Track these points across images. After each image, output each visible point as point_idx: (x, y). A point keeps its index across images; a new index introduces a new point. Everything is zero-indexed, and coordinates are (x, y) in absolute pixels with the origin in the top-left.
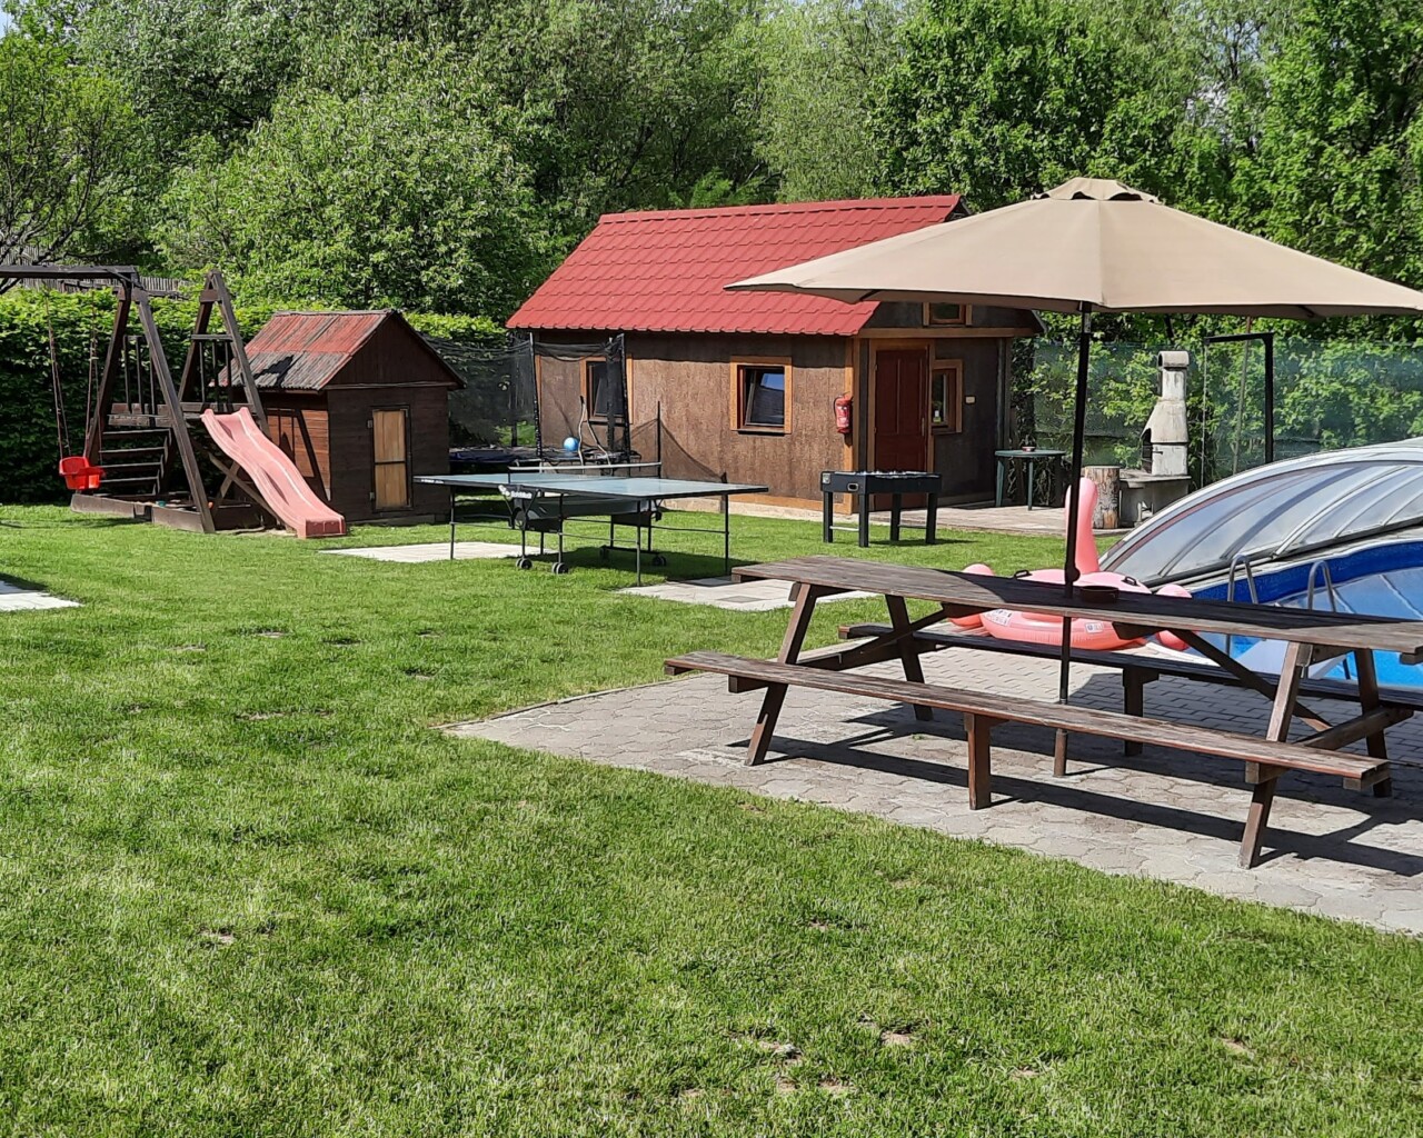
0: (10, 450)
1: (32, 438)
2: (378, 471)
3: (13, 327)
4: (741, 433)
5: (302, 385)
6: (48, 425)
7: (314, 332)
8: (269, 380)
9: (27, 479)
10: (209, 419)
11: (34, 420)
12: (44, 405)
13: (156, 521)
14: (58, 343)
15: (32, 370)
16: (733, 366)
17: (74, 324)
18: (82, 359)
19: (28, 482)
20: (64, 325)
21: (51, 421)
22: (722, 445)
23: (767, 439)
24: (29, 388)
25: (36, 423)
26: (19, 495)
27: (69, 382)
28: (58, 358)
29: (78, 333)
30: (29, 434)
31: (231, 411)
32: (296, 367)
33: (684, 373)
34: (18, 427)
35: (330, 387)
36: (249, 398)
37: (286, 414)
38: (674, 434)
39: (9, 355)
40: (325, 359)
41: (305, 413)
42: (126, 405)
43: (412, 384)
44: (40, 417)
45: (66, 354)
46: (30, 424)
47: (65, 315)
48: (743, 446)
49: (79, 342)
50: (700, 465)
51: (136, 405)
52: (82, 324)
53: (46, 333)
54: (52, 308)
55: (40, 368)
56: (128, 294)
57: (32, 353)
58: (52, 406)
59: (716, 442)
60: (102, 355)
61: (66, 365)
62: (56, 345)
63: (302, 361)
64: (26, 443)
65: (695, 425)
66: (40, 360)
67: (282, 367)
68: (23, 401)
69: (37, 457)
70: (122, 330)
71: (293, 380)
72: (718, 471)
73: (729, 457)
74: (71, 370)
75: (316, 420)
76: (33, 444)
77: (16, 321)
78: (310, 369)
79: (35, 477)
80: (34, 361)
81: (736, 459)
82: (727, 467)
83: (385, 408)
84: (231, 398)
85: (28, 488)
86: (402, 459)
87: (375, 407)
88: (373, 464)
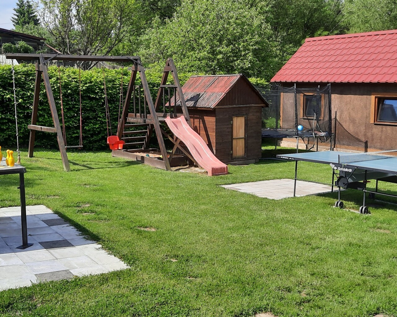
0: (89, 130)
1: (97, 126)
2: (234, 141)
3: (91, 82)
4: (375, 124)
5: (205, 106)
6: (103, 120)
7: (208, 83)
8: (191, 104)
9: (95, 141)
10: (169, 121)
11: (98, 119)
12: (102, 113)
13: (146, 163)
14: (108, 88)
15: (98, 99)
16: (373, 97)
17: (114, 81)
18: (116, 95)
19: (96, 143)
20: (110, 81)
21: (105, 119)
22: (366, 129)
23: (388, 127)
24: (97, 106)
25: (99, 120)
26: (92, 148)
27: (112, 104)
28: (107, 94)
29: (115, 84)
30: (96, 124)
31: (176, 117)
32: (202, 98)
33: (348, 100)
34: (92, 121)
35: (217, 107)
36: (184, 111)
37: (197, 118)
38: (342, 124)
39: (89, 93)
40: (214, 95)
41: (205, 118)
42: (134, 114)
43: (248, 105)
44: (100, 117)
45: (111, 93)
46: (97, 120)
47: (111, 78)
48: (377, 130)
49: (115, 88)
50: (354, 137)
51: (138, 114)
52: (117, 81)
53: (103, 84)
54: (106, 75)
55: (101, 98)
56: (136, 68)
57: (98, 92)
58: (105, 113)
59: (363, 129)
60: (125, 93)
61: (111, 97)
62: (107, 90)
63: (204, 96)
64: (95, 128)
65: (353, 121)
66: (101, 95)
67: (196, 98)
68: (94, 111)
69: (99, 133)
70: (133, 83)
71: (201, 104)
72: (363, 139)
73: (369, 135)
74: (112, 99)
75: (210, 121)
76: (98, 128)
77: (92, 80)
78: (208, 99)
79: (98, 141)
80: (99, 96)
81: (372, 135)
82: (368, 138)
83: (237, 116)
84: (176, 111)
85: (96, 145)
86: (243, 137)
87: (233, 115)
88: (232, 139)
